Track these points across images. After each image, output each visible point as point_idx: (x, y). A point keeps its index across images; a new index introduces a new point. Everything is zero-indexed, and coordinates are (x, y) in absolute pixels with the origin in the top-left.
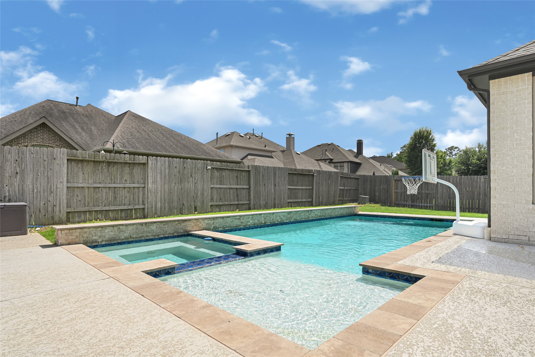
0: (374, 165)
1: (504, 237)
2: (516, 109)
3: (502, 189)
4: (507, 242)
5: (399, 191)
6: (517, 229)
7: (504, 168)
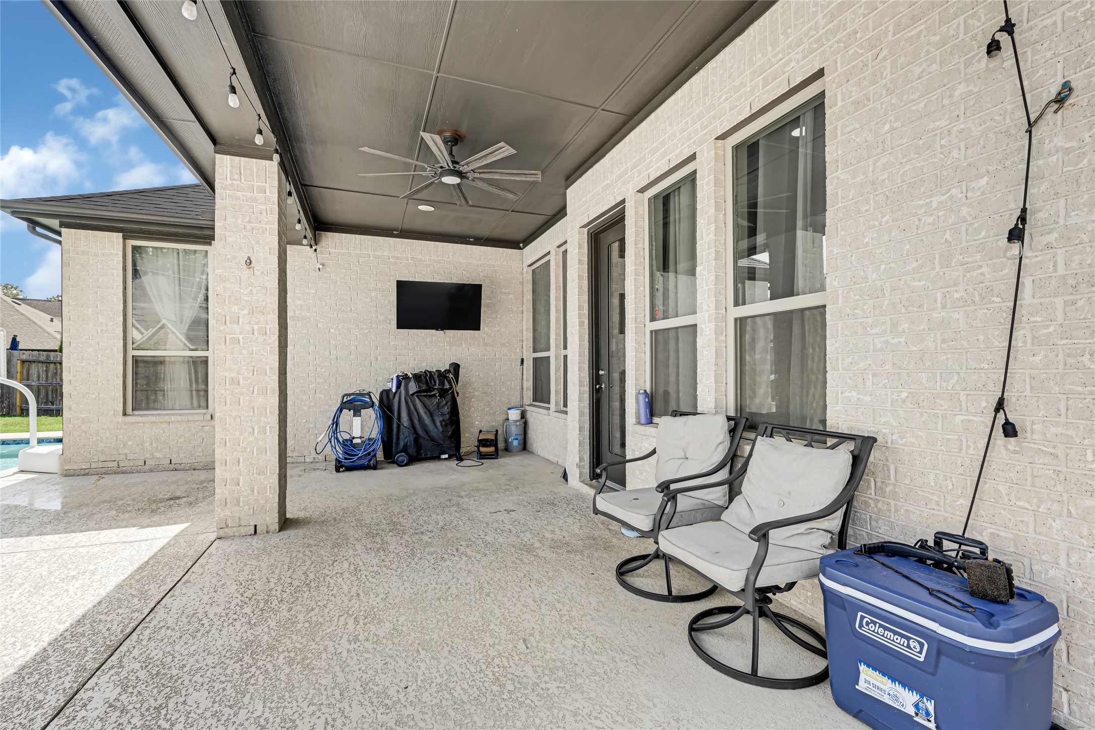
0: (29, 319)
1: (84, 467)
2: (101, 280)
3: (81, 396)
4: (87, 474)
5: (33, 384)
6: (102, 452)
7: (84, 364)
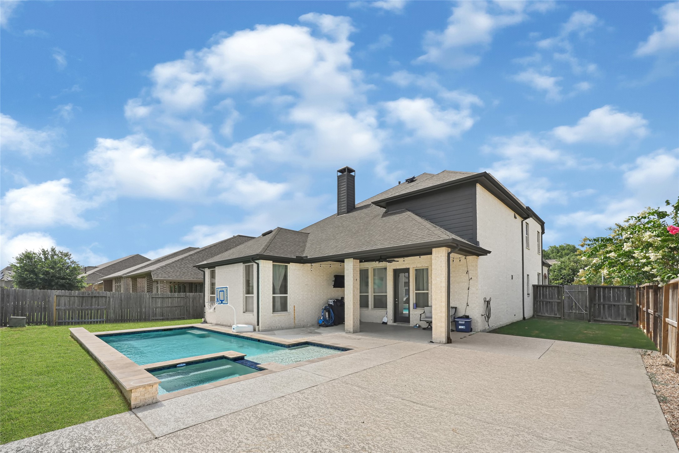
5: (63, 308)
